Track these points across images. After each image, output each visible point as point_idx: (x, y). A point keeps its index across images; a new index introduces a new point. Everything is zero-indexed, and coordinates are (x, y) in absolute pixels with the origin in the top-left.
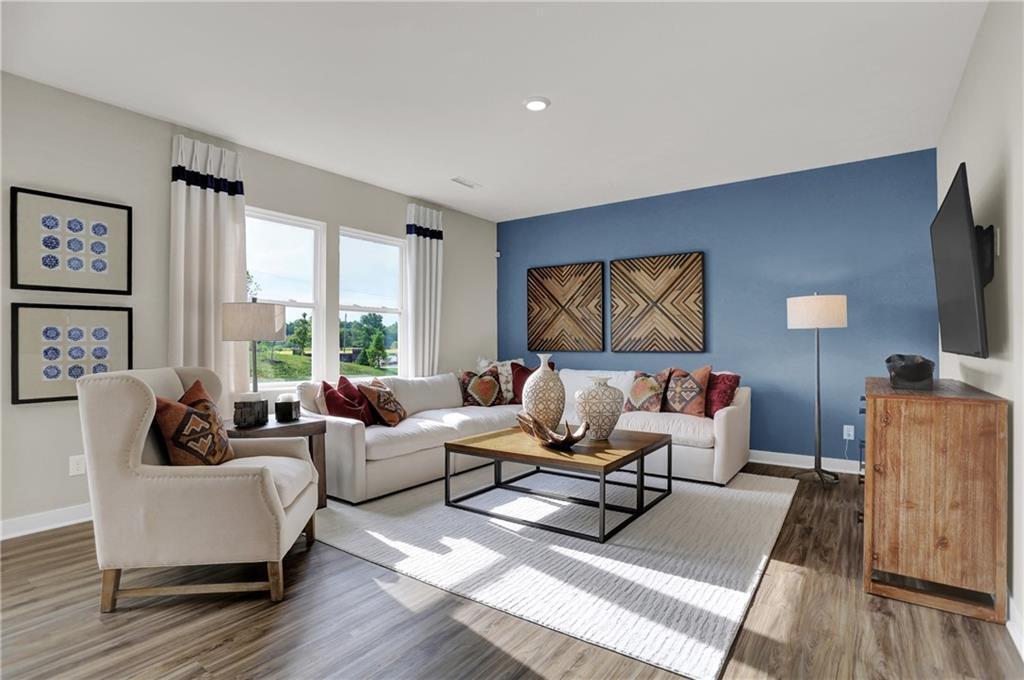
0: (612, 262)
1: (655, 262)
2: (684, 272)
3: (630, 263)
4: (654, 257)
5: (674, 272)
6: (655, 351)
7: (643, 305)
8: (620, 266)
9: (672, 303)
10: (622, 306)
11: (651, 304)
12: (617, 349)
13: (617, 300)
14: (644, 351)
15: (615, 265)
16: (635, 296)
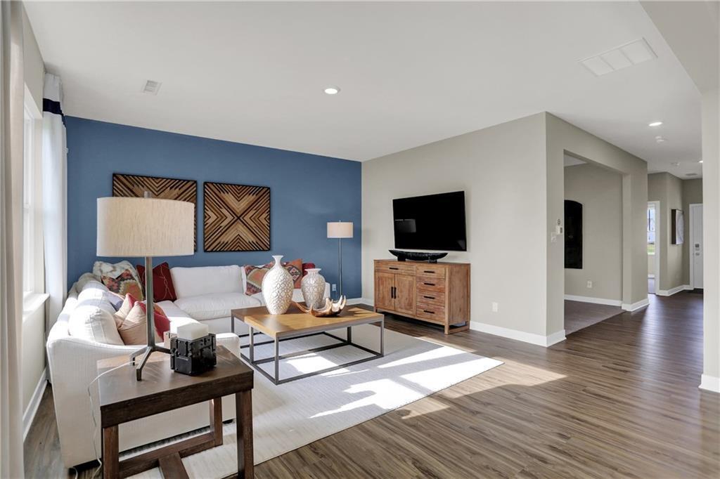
0: (205, 183)
1: (240, 190)
2: (258, 199)
3: (222, 187)
4: (239, 186)
5: (252, 198)
6: (239, 251)
7: (230, 218)
8: (212, 187)
9: (250, 218)
10: (213, 217)
11: (236, 218)
12: (209, 250)
13: (210, 213)
14: (231, 251)
15: (208, 185)
16: (224, 211)
